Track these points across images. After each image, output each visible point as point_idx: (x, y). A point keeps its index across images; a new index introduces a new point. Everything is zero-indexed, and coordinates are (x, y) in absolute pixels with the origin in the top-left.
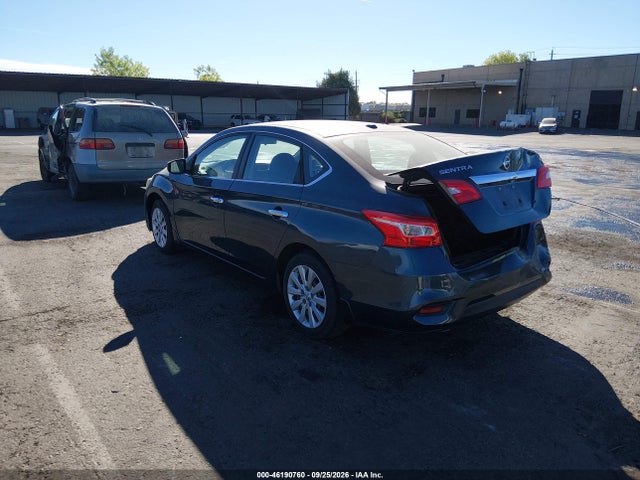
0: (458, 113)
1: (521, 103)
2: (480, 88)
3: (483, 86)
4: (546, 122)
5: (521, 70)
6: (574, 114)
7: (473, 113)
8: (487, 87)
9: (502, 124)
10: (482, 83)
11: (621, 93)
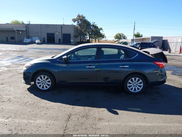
0: (7, 38)
1: (27, 35)
2: (15, 31)
3: (16, 30)
4: (37, 41)
5: (26, 26)
6: (43, 39)
7: (13, 38)
8: (17, 30)
9: (24, 41)
10: (15, 29)
11: (54, 34)
